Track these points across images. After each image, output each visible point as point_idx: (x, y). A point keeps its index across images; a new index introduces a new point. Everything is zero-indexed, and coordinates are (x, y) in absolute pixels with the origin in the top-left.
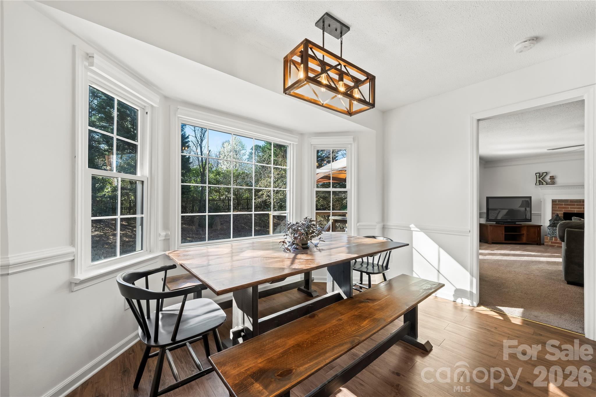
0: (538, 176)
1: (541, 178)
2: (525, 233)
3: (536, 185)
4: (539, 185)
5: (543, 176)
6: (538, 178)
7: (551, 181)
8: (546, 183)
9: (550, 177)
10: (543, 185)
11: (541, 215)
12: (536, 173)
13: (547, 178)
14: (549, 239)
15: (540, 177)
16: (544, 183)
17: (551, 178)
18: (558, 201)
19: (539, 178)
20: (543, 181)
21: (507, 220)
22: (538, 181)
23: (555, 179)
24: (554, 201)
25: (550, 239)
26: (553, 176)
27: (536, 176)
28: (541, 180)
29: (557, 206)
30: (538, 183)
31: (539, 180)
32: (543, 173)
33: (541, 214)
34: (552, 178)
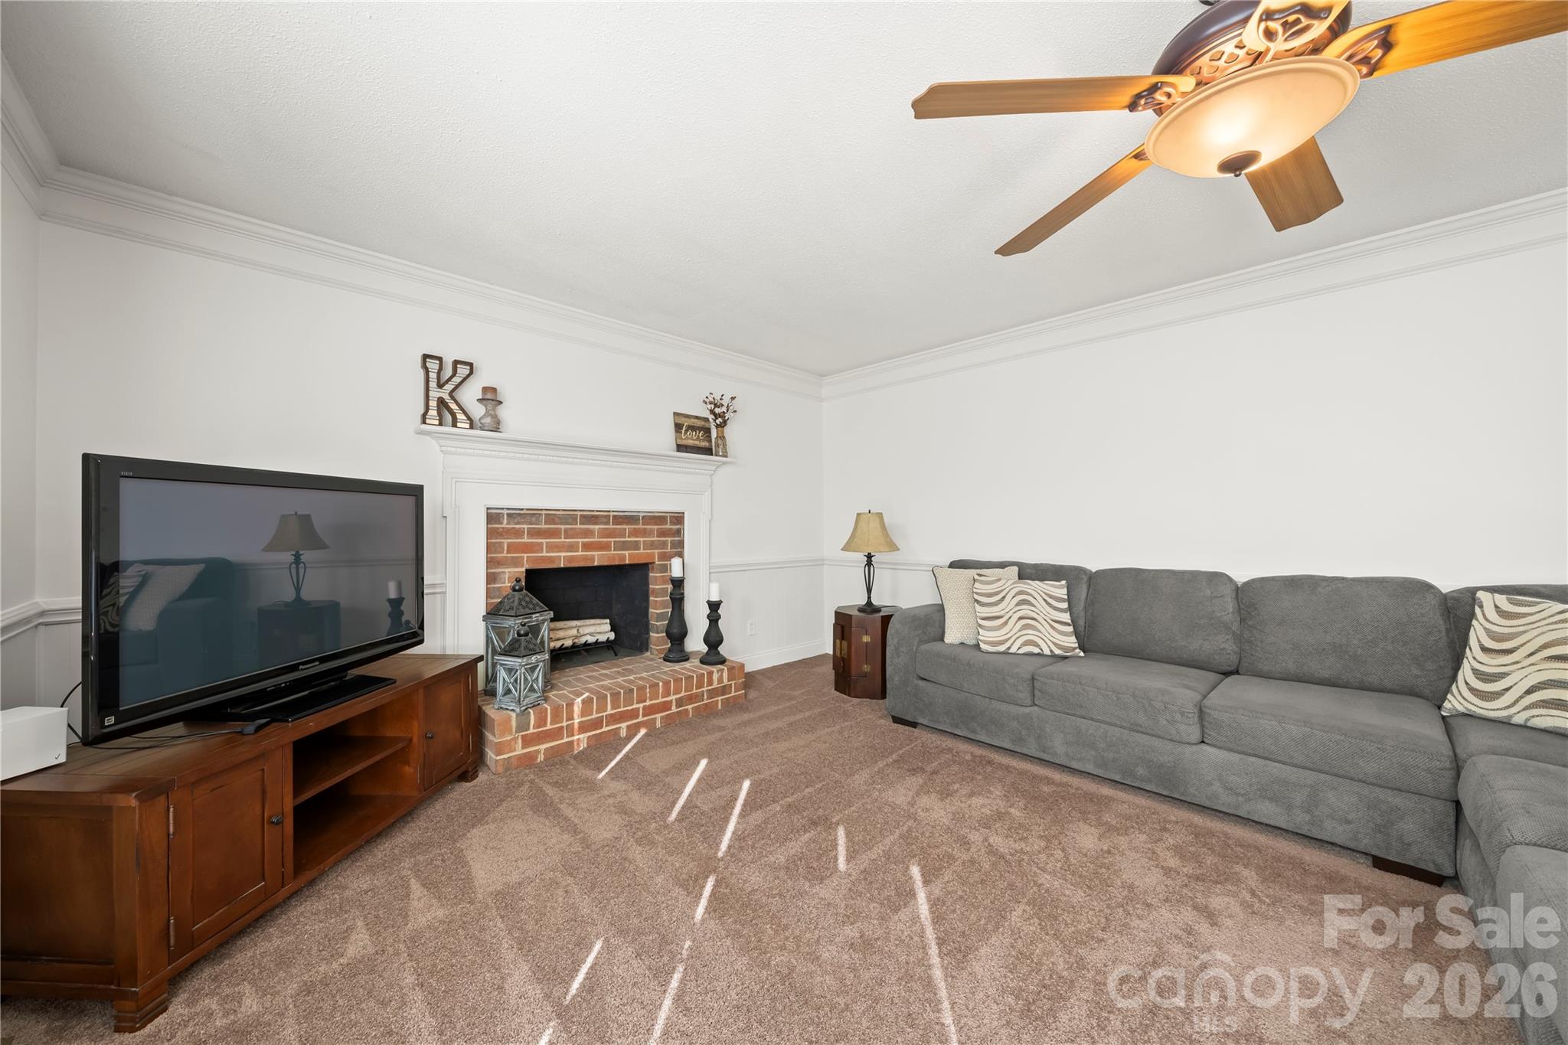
0: (433, 376)
1: (449, 387)
2: (415, 740)
3: (424, 422)
4: (441, 424)
5: (457, 380)
6: (433, 384)
7: (487, 411)
8: (469, 418)
9: (485, 389)
10: (454, 425)
11: (445, 593)
12: (425, 357)
13: (470, 395)
14: (514, 724)
15: (443, 380)
16: (460, 416)
17: (489, 396)
18: (509, 515)
19: (440, 386)
20: (453, 406)
21: (294, 668)
22: (433, 404)
23: (501, 403)
24: (492, 517)
25: (519, 729)
26: (494, 390)
27: (427, 371)
28: (446, 397)
29: (506, 542)
30: (433, 412)
31: (441, 402)
32: (456, 363)
33: (442, 585)
34: (491, 397)
